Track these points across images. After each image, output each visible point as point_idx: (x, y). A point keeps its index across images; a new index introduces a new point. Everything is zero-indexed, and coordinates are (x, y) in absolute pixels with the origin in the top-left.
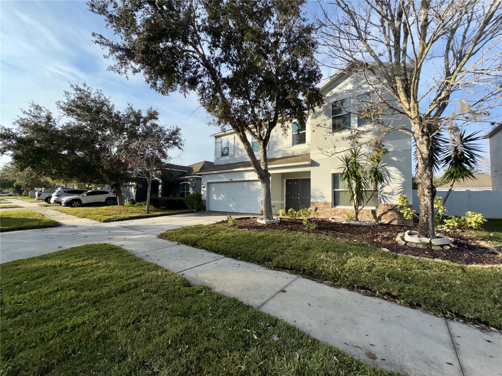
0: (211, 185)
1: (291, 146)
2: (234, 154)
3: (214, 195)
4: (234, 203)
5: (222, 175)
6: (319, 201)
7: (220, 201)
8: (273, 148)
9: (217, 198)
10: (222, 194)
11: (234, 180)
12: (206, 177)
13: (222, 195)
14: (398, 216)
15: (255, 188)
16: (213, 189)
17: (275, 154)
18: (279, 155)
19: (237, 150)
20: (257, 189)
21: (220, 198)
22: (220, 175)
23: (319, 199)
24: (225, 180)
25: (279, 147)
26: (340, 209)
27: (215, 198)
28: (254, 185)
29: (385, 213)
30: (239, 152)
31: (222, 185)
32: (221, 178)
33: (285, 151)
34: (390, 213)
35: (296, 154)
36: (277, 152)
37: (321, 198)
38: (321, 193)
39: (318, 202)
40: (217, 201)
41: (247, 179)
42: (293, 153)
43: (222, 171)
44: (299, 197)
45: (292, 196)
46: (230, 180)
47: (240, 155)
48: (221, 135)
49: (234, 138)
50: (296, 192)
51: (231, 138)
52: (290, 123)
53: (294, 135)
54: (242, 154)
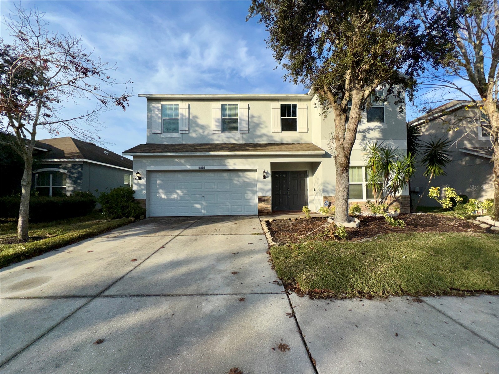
0: (154, 175)
1: (280, 131)
2: (189, 130)
3: (161, 191)
4: (204, 203)
5: (183, 161)
6: (331, 195)
7: (174, 200)
8: (255, 131)
9: (166, 195)
10: (180, 189)
11: (207, 168)
12: (145, 161)
13: (178, 191)
14: (400, 206)
15: (241, 180)
16: (158, 182)
17: (258, 139)
18: (263, 140)
19: (194, 125)
20: (244, 182)
21: (174, 196)
22: (177, 160)
23: (332, 193)
24: (189, 167)
25: (264, 131)
26: (354, 202)
27: (163, 196)
28: (239, 176)
29: (391, 204)
30: (197, 129)
31: (179, 175)
32: (182, 164)
33: (271, 137)
34: (394, 204)
35: (285, 142)
36: (261, 136)
39: (331, 197)
40: (169, 200)
41: (231, 168)
42: (282, 140)
43: (187, 154)
44: (289, 192)
45: (281, 191)
46: (200, 168)
47: (200, 134)
48: (163, 98)
49: (189, 108)
50: (285, 186)
51: (183, 107)
52: (278, 105)
53: (282, 119)
54: (203, 132)
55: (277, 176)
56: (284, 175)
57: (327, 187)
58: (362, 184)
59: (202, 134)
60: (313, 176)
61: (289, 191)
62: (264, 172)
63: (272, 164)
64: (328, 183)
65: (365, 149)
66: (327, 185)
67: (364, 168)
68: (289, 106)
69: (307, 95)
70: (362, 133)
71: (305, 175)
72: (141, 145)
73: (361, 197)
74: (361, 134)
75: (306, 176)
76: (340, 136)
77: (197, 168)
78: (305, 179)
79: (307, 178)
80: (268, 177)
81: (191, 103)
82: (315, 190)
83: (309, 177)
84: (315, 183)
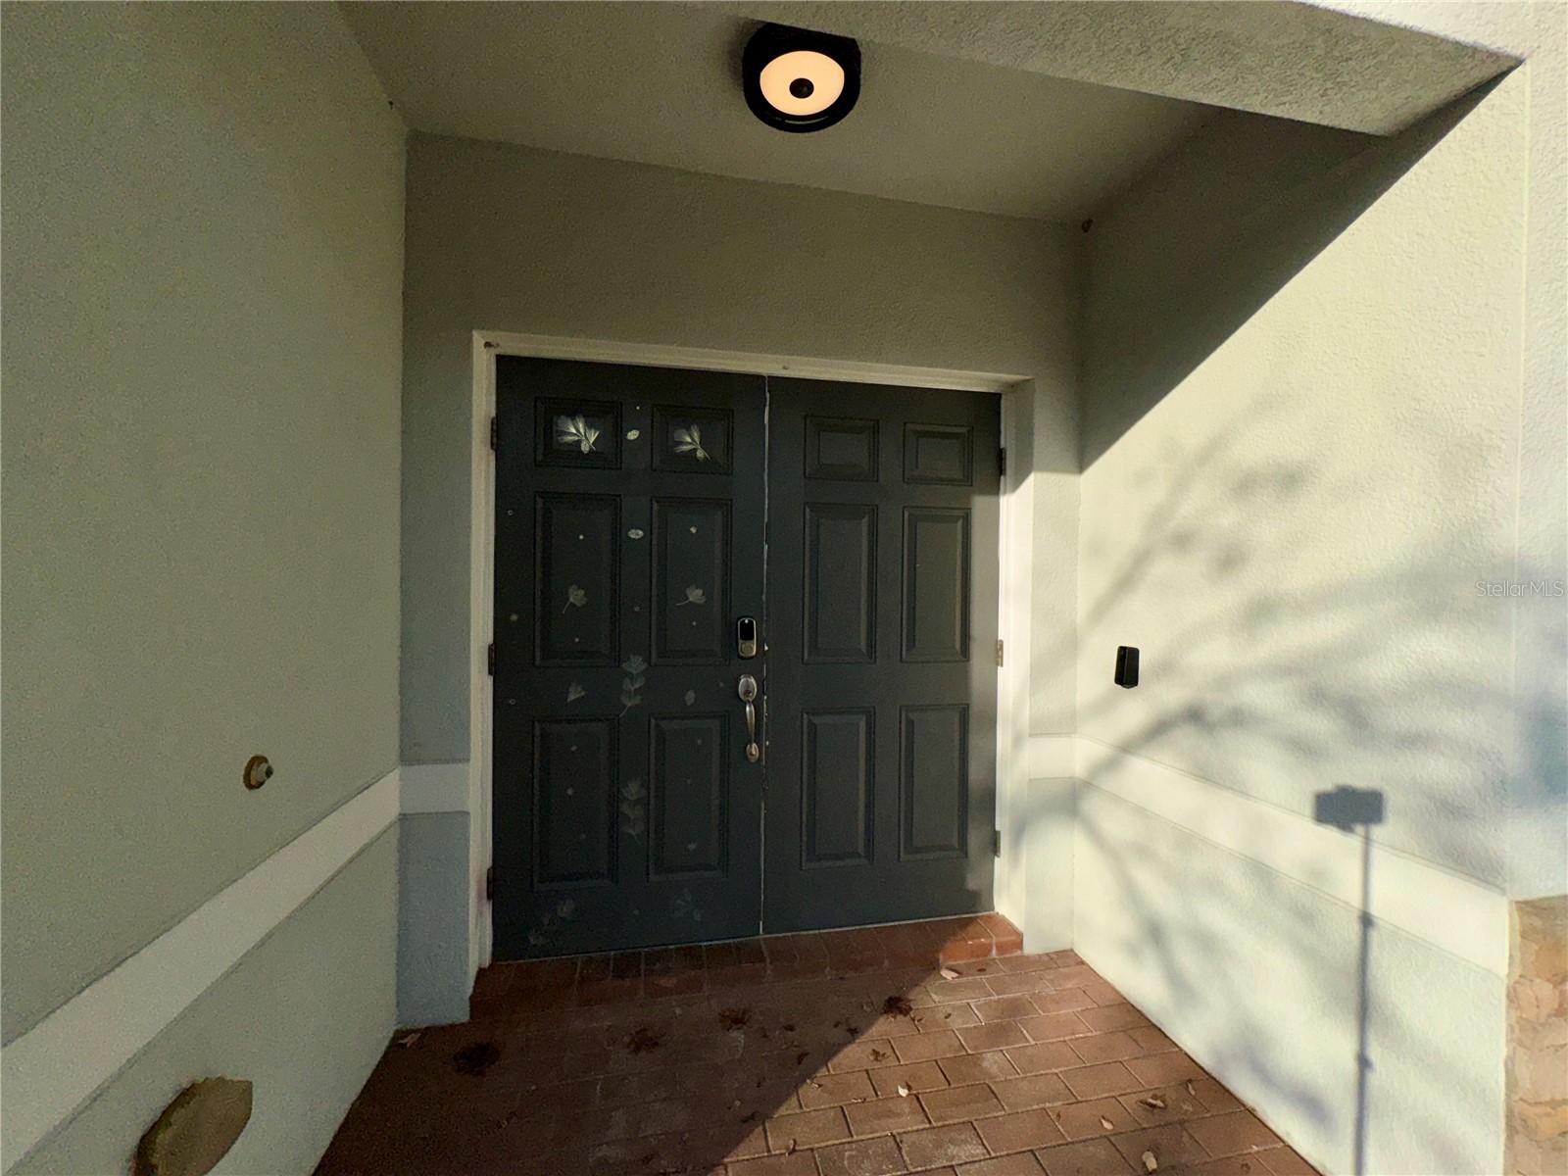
44: (748, 683)
45: (635, 665)
50: (695, 595)
55: (581, 433)
56: (690, 440)
60: (1082, 462)
61: (752, 666)
75: (993, 471)
78: (979, 503)
79: (994, 490)
82: (1127, 668)
83: (1032, 480)
84: (1125, 582)
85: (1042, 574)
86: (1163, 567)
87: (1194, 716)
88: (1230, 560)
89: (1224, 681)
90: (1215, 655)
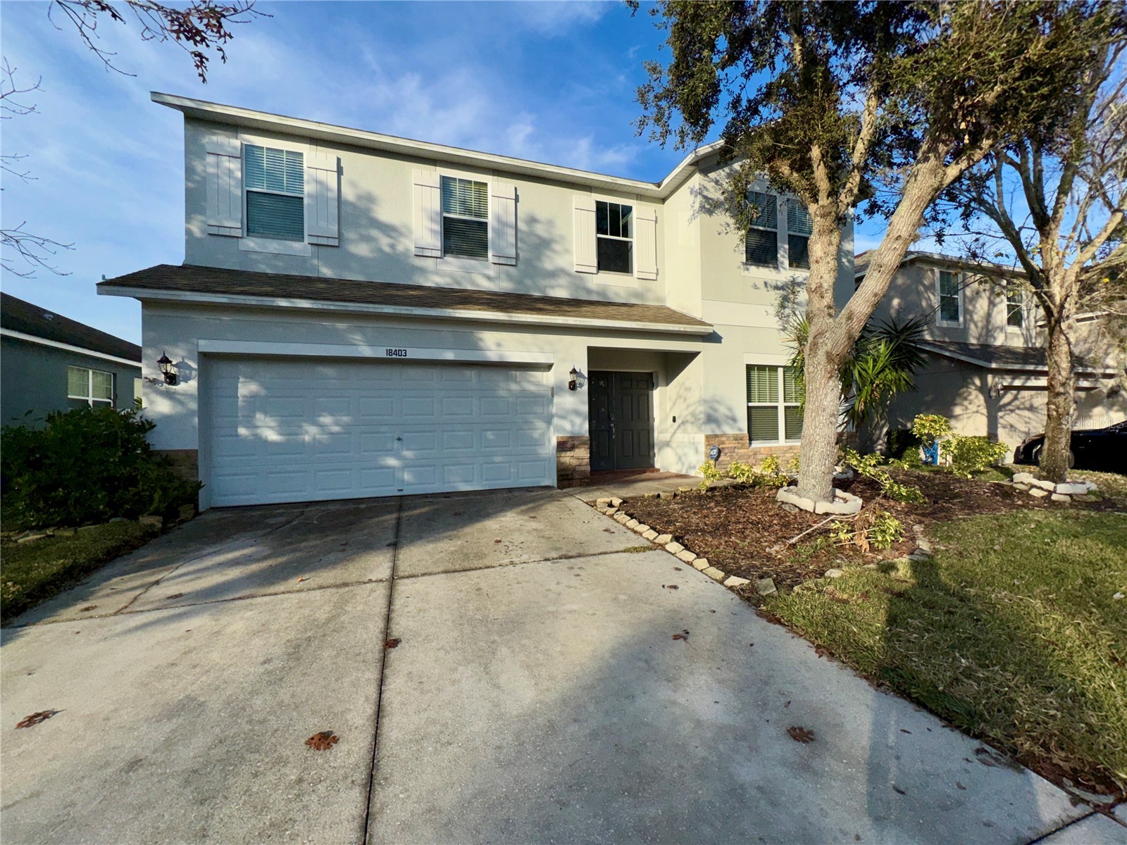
0: (225, 369)
1: (595, 270)
2: (341, 237)
3: (257, 417)
4: (408, 454)
7: (309, 446)
9: (281, 430)
10: (328, 413)
11: (413, 354)
13: (326, 419)
16: (250, 390)
18: (559, 288)
19: (358, 221)
21: (311, 433)
24: (366, 351)
25: (559, 260)
26: (764, 448)
27: (272, 436)
28: (509, 379)
30: (372, 233)
37: (730, 422)
38: (730, 409)
39: (721, 435)
40: (292, 447)
43: (352, 307)
44: (612, 425)
46: (389, 352)
47: (380, 250)
48: (246, 123)
49: (340, 171)
50: (603, 410)
51: (318, 162)
52: (589, 201)
53: (599, 240)
54: (392, 246)
56: (602, 383)
57: (716, 410)
58: (776, 407)
59: (387, 249)
60: (667, 385)
61: (613, 422)
62: (574, 371)
63: (591, 350)
64: (717, 402)
65: (784, 329)
66: (717, 406)
67: (780, 371)
68: (614, 208)
69: (659, 186)
70: (781, 292)
71: (649, 382)
72: (162, 266)
73: (775, 437)
74: (779, 292)
75: (652, 386)
76: (825, 286)
77: (381, 353)
78: (650, 392)
79: (652, 390)
80: (581, 385)
81: (346, 156)
82: (674, 420)
83: (659, 388)
84: (674, 404)
85: (661, 403)
86: (678, 401)
87: (683, 423)
88: (685, 400)
89: (685, 417)
90: (684, 413)
